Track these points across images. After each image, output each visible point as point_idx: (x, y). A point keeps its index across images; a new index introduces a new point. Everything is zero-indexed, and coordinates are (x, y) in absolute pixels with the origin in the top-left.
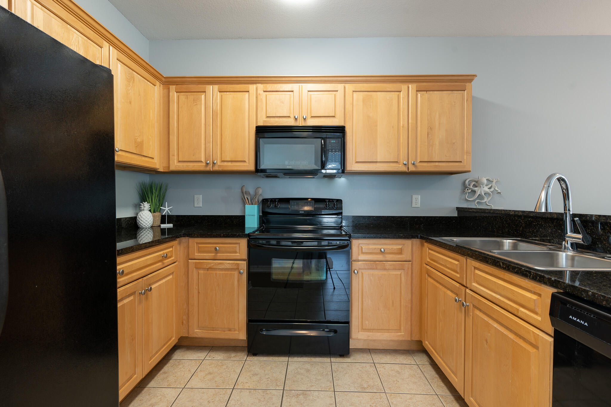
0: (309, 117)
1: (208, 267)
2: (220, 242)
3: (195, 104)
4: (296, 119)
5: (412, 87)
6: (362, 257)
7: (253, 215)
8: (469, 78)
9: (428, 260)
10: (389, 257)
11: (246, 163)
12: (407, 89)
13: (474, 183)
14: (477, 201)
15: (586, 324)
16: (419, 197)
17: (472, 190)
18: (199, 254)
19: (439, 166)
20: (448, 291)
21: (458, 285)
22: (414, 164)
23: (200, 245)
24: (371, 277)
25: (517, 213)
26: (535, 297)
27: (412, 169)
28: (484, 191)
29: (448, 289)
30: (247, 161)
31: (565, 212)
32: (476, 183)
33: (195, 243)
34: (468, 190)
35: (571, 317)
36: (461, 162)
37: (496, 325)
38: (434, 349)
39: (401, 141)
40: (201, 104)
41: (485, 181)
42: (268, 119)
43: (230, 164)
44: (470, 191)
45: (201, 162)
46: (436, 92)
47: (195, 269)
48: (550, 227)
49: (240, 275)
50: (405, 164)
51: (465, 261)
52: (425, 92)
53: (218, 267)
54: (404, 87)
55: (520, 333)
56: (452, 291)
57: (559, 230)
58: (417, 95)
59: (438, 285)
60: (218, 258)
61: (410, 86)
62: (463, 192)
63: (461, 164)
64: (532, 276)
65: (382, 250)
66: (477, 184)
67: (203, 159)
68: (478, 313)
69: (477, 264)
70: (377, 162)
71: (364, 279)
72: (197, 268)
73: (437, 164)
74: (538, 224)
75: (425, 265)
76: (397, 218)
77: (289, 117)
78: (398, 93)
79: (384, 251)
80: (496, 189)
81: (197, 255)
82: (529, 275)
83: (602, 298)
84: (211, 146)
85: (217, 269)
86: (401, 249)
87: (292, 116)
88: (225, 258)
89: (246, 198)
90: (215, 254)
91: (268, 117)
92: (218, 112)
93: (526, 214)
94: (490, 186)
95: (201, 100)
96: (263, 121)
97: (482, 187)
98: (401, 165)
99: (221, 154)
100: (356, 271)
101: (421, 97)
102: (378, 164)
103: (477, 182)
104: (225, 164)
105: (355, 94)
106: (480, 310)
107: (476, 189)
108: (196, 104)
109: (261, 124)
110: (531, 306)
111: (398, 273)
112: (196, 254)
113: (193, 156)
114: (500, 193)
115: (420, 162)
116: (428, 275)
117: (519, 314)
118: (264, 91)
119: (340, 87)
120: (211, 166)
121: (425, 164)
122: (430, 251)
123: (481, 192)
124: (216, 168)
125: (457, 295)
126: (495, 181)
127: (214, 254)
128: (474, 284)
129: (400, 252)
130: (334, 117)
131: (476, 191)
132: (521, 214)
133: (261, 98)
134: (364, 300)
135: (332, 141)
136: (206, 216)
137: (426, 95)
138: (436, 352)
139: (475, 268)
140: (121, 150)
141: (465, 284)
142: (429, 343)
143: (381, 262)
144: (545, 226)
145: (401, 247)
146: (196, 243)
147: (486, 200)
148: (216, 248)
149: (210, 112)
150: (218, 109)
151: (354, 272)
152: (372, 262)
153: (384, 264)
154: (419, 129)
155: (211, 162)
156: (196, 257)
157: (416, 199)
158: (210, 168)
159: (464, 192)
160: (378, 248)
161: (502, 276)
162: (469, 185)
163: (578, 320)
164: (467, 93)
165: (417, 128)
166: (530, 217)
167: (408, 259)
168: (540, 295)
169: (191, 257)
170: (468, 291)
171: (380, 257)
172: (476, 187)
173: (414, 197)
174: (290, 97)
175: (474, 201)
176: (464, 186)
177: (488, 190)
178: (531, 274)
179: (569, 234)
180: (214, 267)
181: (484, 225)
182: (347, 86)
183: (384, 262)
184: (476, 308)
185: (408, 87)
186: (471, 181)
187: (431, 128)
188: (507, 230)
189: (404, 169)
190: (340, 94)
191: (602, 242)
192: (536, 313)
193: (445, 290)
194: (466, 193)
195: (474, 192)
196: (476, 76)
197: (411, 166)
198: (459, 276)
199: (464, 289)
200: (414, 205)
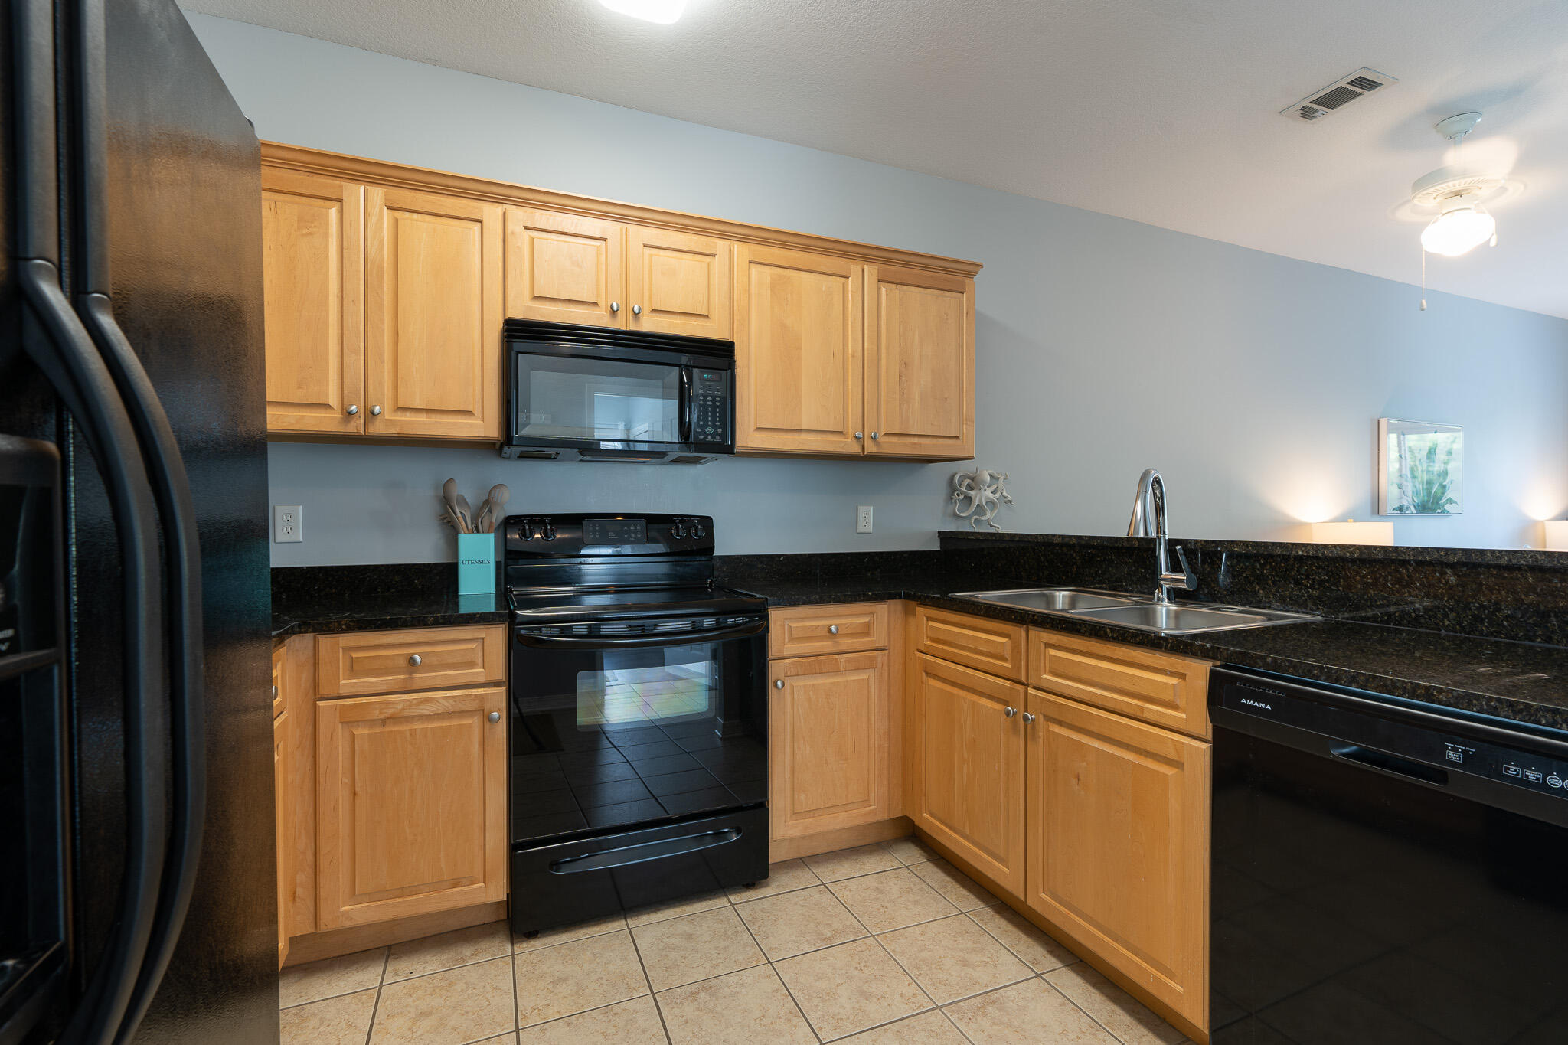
0: (646, 310)
1: (382, 716)
2: (422, 640)
3: (305, 231)
4: (614, 312)
5: (870, 271)
6: (791, 649)
7: (483, 562)
8: (969, 270)
9: (927, 642)
10: (846, 643)
11: (473, 418)
12: (860, 273)
13: (967, 481)
14: (975, 517)
15: (1268, 707)
16: (871, 510)
17: (965, 496)
18: (354, 681)
19: (920, 444)
20: (982, 698)
21: (1007, 684)
22: (874, 439)
23: (355, 655)
24: (811, 693)
25: (1066, 540)
26: (1173, 681)
27: (871, 448)
28: (987, 498)
29: (982, 694)
30: (476, 413)
31: (1158, 537)
32: (972, 482)
33: (341, 650)
34: (958, 495)
35: (1244, 701)
36: (957, 438)
37: (1096, 744)
38: (946, 825)
39: (850, 387)
40: (326, 236)
41: (988, 478)
42: (537, 305)
43: (422, 418)
44: (961, 497)
45: (328, 406)
46: (913, 288)
47: (340, 726)
48: (1126, 563)
49: (488, 725)
50: (859, 439)
51: (1023, 634)
52: (895, 285)
53: (419, 711)
54: (855, 268)
55: (1148, 748)
56: (992, 698)
57: (1142, 568)
58: (879, 289)
59: (955, 691)
60: (416, 686)
61: (866, 268)
62: (950, 499)
63: (958, 442)
64: (1169, 645)
65: (833, 629)
66: (974, 482)
67: (333, 400)
68: (1055, 729)
69: (1053, 637)
70: (800, 431)
71: (796, 696)
72: (347, 723)
73: (916, 440)
74: (1105, 559)
75: (918, 654)
76: (830, 559)
77: (595, 304)
78: (842, 280)
79: (838, 630)
80: (1005, 493)
81: (347, 684)
82: (1164, 644)
83: (1287, 664)
84: (362, 362)
85: (413, 717)
86: (868, 625)
87: (602, 303)
88: (438, 683)
89: (459, 515)
90: (407, 676)
91: (536, 298)
92: (385, 265)
93: (1083, 542)
94: (994, 487)
95: (327, 224)
96: (525, 306)
97: (982, 490)
98: (849, 440)
99: (396, 387)
100: (779, 683)
101: (887, 295)
102: (803, 436)
103: (973, 479)
104: (408, 417)
105: (755, 269)
106: (1060, 723)
107: (972, 493)
108: (310, 234)
109: (517, 313)
110: (1167, 696)
111: (863, 676)
112: (343, 682)
113: (299, 387)
114: (1010, 501)
115: (887, 434)
116: (927, 674)
117: (1146, 716)
118: (527, 228)
119: (721, 246)
120: (362, 421)
121: (895, 440)
122: (931, 623)
123: (981, 500)
124: (378, 428)
125: (1006, 703)
126: (1002, 478)
127: (402, 677)
128: (1044, 676)
129: (866, 631)
130: (706, 316)
131: (973, 497)
132: (1074, 541)
133: (519, 244)
134: (796, 747)
135: (705, 376)
136: (320, 568)
137: (897, 292)
138: (951, 828)
139: (1048, 645)
141: (1023, 679)
142: (932, 815)
143: (831, 657)
144: (1117, 563)
145: (867, 620)
146: (343, 648)
147: (988, 516)
148: (411, 661)
149: (359, 263)
150: (386, 257)
151: (774, 684)
152: (812, 659)
153: (836, 659)
154: (883, 362)
155: (362, 410)
156: (343, 691)
157: (866, 514)
158: (356, 427)
159: (952, 499)
160: (823, 626)
161: (1108, 654)
162: (960, 485)
163: (1256, 704)
164: (968, 299)
165: (879, 360)
166: (1093, 547)
167: (881, 645)
168: (1182, 676)
169: (324, 691)
170: (1031, 691)
171: (827, 645)
172: (972, 489)
173: (862, 509)
174: (598, 254)
175: (969, 517)
176: (952, 488)
177: (991, 496)
178: (1169, 643)
179: (1165, 574)
180: (407, 713)
181: (1000, 565)
182: (736, 246)
183: (836, 656)
184: (1051, 722)
185: (863, 270)
186: (963, 478)
187: (905, 364)
188: (1046, 573)
189: (855, 449)
190: (719, 264)
191: (1210, 585)
192: (1174, 707)
193: (975, 698)
194: (955, 501)
195: (969, 499)
196: (980, 266)
197: (868, 443)
198: (1009, 666)
199: (1021, 688)
200: (861, 528)
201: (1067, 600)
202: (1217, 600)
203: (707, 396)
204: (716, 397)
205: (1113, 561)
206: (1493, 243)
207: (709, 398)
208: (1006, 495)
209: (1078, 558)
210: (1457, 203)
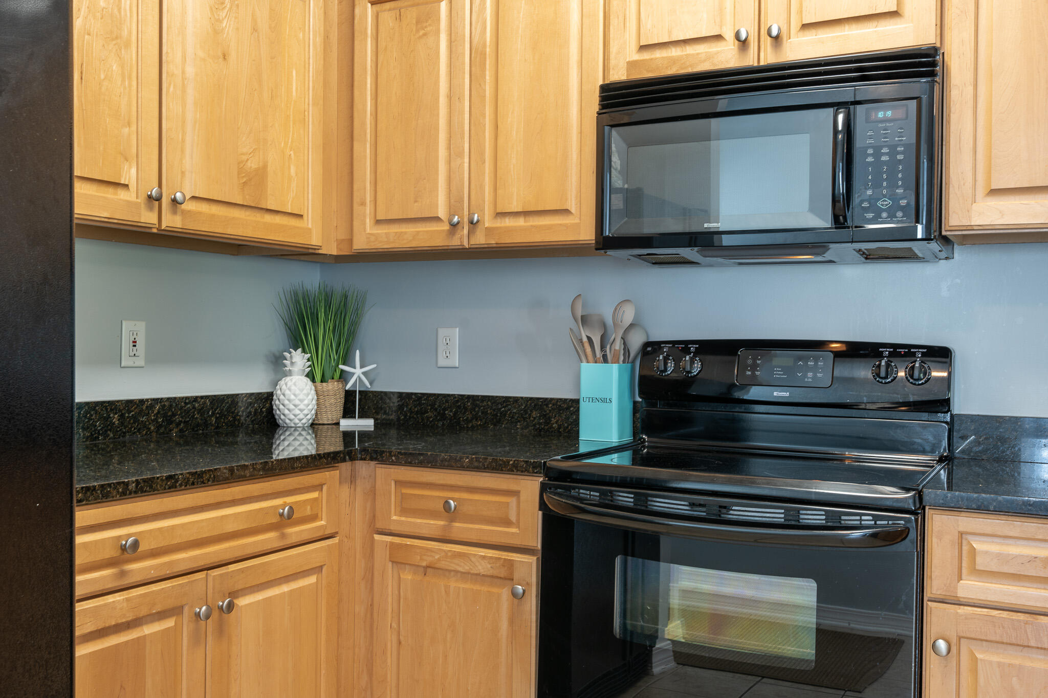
0: (795, 25)
1: (424, 564)
2: (460, 483)
3: (421, 33)
4: (743, 44)
6: (969, 588)
7: (604, 400)
11: (571, 217)
18: (403, 519)
23: (405, 491)
24: (1015, 679)
30: (573, 211)
33: (393, 484)
40: (437, 32)
42: (646, 56)
43: (521, 222)
45: (437, 219)
47: (390, 564)
49: (516, 601)
53: (453, 567)
60: (455, 535)
67: (442, 213)
71: (982, 681)
72: (397, 563)
77: (719, 37)
81: (396, 520)
84: (466, 165)
85: (450, 571)
87: (728, 35)
88: (474, 538)
89: (585, 339)
90: (447, 523)
91: (643, 48)
92: (488, 50)
95: (438, 20)
96: (628, 63)
99: (495, 190)
100: (942, 645)
104: (508, 222)
108: (425, 35)
109: (619, 75)
112: (394, 518)
113: (416, 202)
120: (466, 231)
124: (480, 239)
127: (442, 523)
130: (895, 14)
135: (881, 115)
136: (469, 397)
140: (194, 198)
146: (396, 482)
148: (447, 503)
149: (464, 54)
150: (488, 40)
151: (934, 646)
152: (1021, 617)
155: (466, 220)
156: (394, 528)
158: (462, 239)
169: (380, 525)
180: (443, 564)
203: (881, 147)
204: (897, 146)
207: (885, 150)
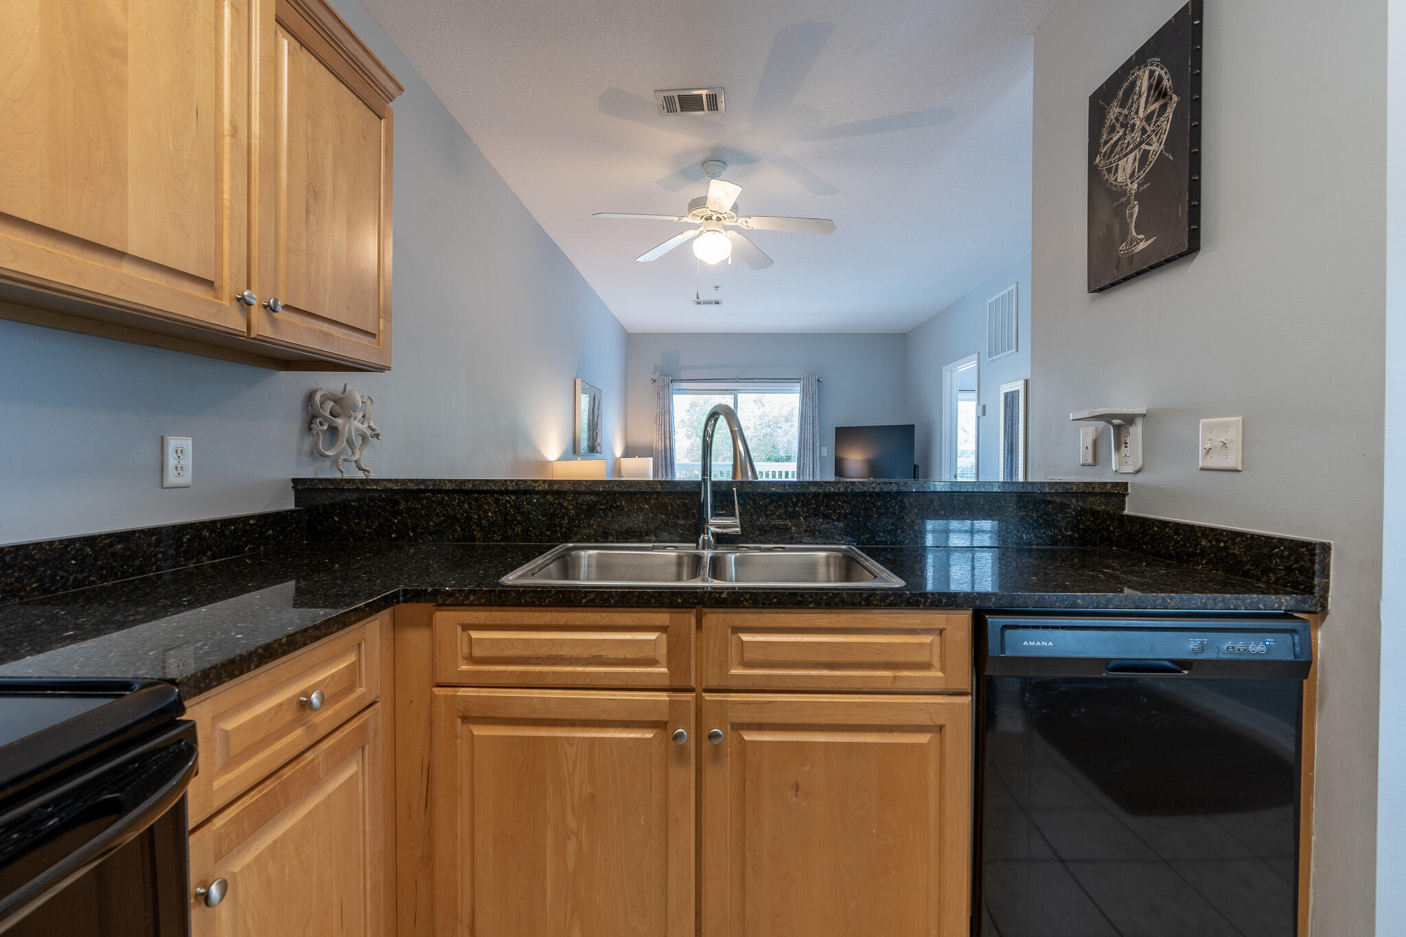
6: (226, 785)
8: (385, 82)
9: (464, 668)
13: (331, 404)
16: (187, 443)
17: (330, 426)
21: (664, 697)
22: (266, 309)
24: (269, 869)
27: (262, 327)
28: (357, 429)
32: (338, 406)
34: (321, 424)
35: (1026, 643)
36: (375, 336)
44: (325, 427)
46: (323, 69)
48: (642, 510)
51: (693, 621)
58: (277, 36)
62: (310, 429)
68: (753, 736)
70: (120, 255)
71: (242, 894)
74: (612, 506)
76: (111, 545)
80: (372, 424)
86: (353, 668)
94: (361, 415)
97: (349, 418)
98: (222, 303)
100: (214, 889)
101: (289, 57)
102: (127, 269)
106: (760, 727)
107: (339, 421)
111: (349, 773)
114: (378, 435)
115: (287, 307)
116: (465, 719)
122: (475, 635)
123: (349, 432)
125: (660, 726)
126: (368, 403)
128: (733, 671)
129: (352, 677)
131: (340, 428)
139: (737, 630)
141: (694, 684)
143: (302, 763)
144: (629, 510)
145: (352, 660)
147: (358, 455)
153: (312, 761)
154: (283, 175)
157: (180, 452)
159: (312, 429)
160: (289, 700)
162: (323, 408)
163: (1038, 643)
164: (386, 134)
167: (373, 695)
168: (939, 632)
170: (707, 697)
171: (301, 737)
172: (338, 417)
173: (173, 443)
175: (335, 457)
176: (311, 410)
177: (361, 427)
178: (928, 598)
179: (711, 521)
183: (310, 756)
184: (744, 730)
186: (325, 398)
187: (316, 191)
189: (233, 321)
192: (927, 667)
193: (592, 732)
194: (317, 433)
195: (333, 430)
196: (401, 89)
197: (257, 315)
198: (664, 670)
199: (689, 697)
200: (172, 478)
201: (594, 562)
202: (750, 541)
205: (623, 509)
206: (730, 262)
208: (374, 427)
209: (571, 508)
210: (713, 225)
